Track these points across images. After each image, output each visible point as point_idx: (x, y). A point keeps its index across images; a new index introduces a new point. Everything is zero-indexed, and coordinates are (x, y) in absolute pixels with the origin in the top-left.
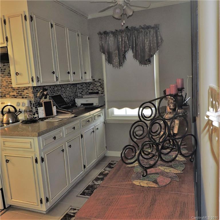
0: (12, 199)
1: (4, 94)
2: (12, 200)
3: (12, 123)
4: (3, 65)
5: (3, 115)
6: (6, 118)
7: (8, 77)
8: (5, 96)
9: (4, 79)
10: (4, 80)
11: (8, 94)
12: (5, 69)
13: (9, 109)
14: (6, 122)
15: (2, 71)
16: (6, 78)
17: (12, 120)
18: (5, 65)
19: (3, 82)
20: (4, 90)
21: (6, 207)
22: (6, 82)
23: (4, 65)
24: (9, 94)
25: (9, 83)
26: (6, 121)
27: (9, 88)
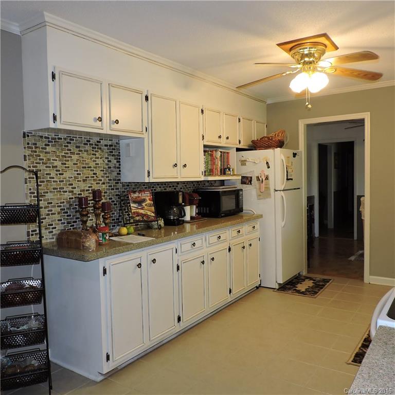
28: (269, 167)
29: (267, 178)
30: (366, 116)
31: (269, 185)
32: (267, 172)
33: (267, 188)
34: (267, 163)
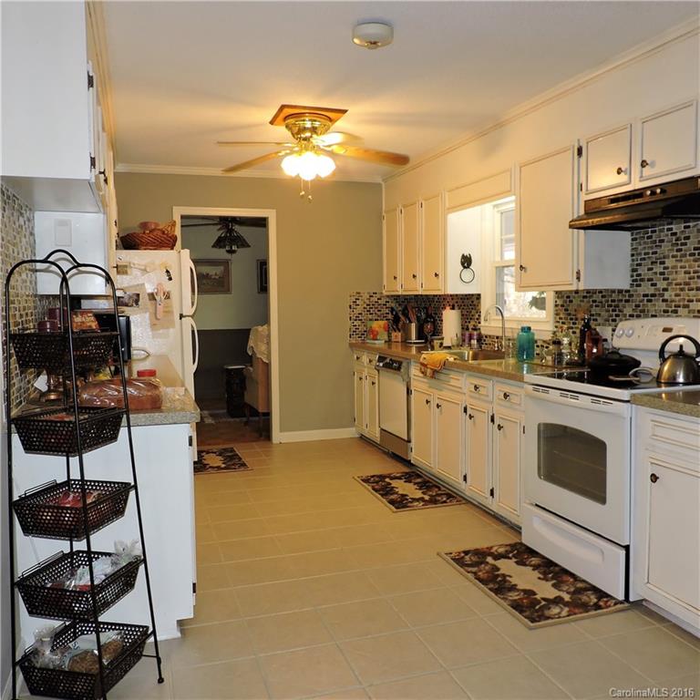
0: (648, 582)
1: (675, 306)
2: (648, 585)
3: (684, 384)
4: (683, 226)
5: (664, 360)
6: (669, 369)
7: (692, 258)
8: (676, 312)
9: (679, 264)
10: (681, 267)
11: (685, 306)
12: (688, 238)
13: (681, 346)
14: (668, 379)
15: (679, 242)
16: (687, 261)
17: (686, 377)
18: (689, 227)
19: (676, 272)
20: (677, 295)
21: (631, 600)
22: (685, 273)
23: (685, 227)
24: (687, 306)
25: (692, 274)
26: (667, 376)
27: (692, 289)
28: (170, 279)
29: (168, 297)
30: (270, 215)
31: (171, 306)
32: (168, 286)
33: (168, 312)
34: (168, 272)
